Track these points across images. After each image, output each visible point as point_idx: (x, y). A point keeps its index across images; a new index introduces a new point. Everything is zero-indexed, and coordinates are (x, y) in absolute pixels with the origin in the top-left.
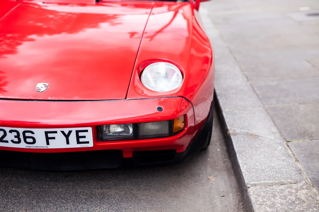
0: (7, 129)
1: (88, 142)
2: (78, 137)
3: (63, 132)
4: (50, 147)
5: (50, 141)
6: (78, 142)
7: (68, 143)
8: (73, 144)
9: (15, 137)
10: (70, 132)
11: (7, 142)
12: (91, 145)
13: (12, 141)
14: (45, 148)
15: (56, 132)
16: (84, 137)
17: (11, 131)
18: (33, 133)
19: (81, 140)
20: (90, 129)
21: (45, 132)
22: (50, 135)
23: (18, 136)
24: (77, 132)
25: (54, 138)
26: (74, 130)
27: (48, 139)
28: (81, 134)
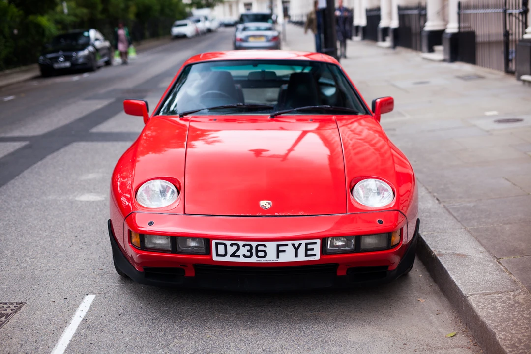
0: (241, 244)
1: (315, 255)
2: (307, 250)
3: (293, 245)
4: (279, 260)
5: (281, 254)
6: (306, 255)
7: (296, 256)
8: (302, 257)
9: (248, 251)
10: (300, 245)
11: (239, 256)
12: (318, 257)
13: (244, 256)
14: (275, 261)
15: (287, 245)
16: (312, 249)
17: (244, 246)
18: (265, 246)
19: (309, 253)
20: (318, 242)
21: (277, 245)
22: (281, 248)
23: (250, 251)
24: (307, 244)
25: (284, 251)
26: (304, 242)
27: (278, 252)
28: (309, 247)
